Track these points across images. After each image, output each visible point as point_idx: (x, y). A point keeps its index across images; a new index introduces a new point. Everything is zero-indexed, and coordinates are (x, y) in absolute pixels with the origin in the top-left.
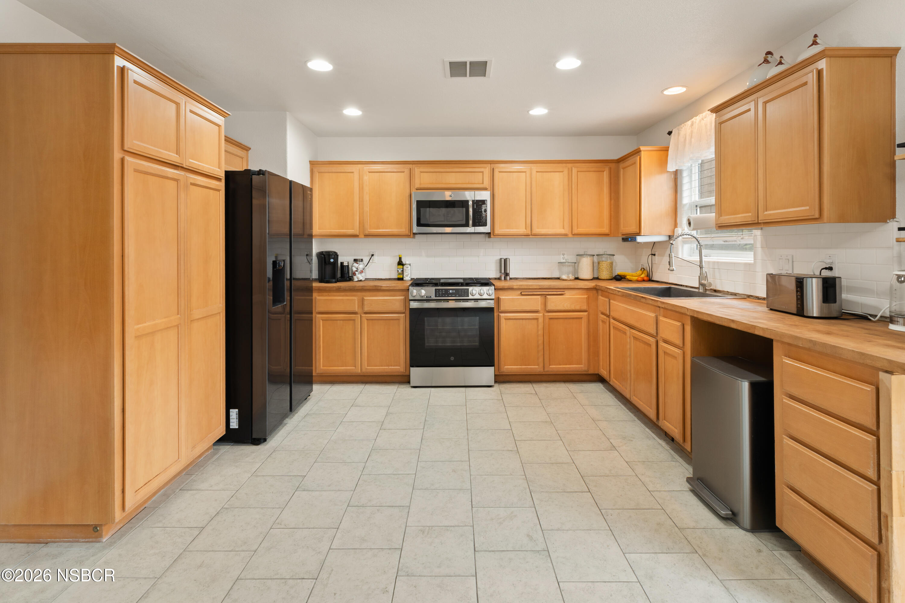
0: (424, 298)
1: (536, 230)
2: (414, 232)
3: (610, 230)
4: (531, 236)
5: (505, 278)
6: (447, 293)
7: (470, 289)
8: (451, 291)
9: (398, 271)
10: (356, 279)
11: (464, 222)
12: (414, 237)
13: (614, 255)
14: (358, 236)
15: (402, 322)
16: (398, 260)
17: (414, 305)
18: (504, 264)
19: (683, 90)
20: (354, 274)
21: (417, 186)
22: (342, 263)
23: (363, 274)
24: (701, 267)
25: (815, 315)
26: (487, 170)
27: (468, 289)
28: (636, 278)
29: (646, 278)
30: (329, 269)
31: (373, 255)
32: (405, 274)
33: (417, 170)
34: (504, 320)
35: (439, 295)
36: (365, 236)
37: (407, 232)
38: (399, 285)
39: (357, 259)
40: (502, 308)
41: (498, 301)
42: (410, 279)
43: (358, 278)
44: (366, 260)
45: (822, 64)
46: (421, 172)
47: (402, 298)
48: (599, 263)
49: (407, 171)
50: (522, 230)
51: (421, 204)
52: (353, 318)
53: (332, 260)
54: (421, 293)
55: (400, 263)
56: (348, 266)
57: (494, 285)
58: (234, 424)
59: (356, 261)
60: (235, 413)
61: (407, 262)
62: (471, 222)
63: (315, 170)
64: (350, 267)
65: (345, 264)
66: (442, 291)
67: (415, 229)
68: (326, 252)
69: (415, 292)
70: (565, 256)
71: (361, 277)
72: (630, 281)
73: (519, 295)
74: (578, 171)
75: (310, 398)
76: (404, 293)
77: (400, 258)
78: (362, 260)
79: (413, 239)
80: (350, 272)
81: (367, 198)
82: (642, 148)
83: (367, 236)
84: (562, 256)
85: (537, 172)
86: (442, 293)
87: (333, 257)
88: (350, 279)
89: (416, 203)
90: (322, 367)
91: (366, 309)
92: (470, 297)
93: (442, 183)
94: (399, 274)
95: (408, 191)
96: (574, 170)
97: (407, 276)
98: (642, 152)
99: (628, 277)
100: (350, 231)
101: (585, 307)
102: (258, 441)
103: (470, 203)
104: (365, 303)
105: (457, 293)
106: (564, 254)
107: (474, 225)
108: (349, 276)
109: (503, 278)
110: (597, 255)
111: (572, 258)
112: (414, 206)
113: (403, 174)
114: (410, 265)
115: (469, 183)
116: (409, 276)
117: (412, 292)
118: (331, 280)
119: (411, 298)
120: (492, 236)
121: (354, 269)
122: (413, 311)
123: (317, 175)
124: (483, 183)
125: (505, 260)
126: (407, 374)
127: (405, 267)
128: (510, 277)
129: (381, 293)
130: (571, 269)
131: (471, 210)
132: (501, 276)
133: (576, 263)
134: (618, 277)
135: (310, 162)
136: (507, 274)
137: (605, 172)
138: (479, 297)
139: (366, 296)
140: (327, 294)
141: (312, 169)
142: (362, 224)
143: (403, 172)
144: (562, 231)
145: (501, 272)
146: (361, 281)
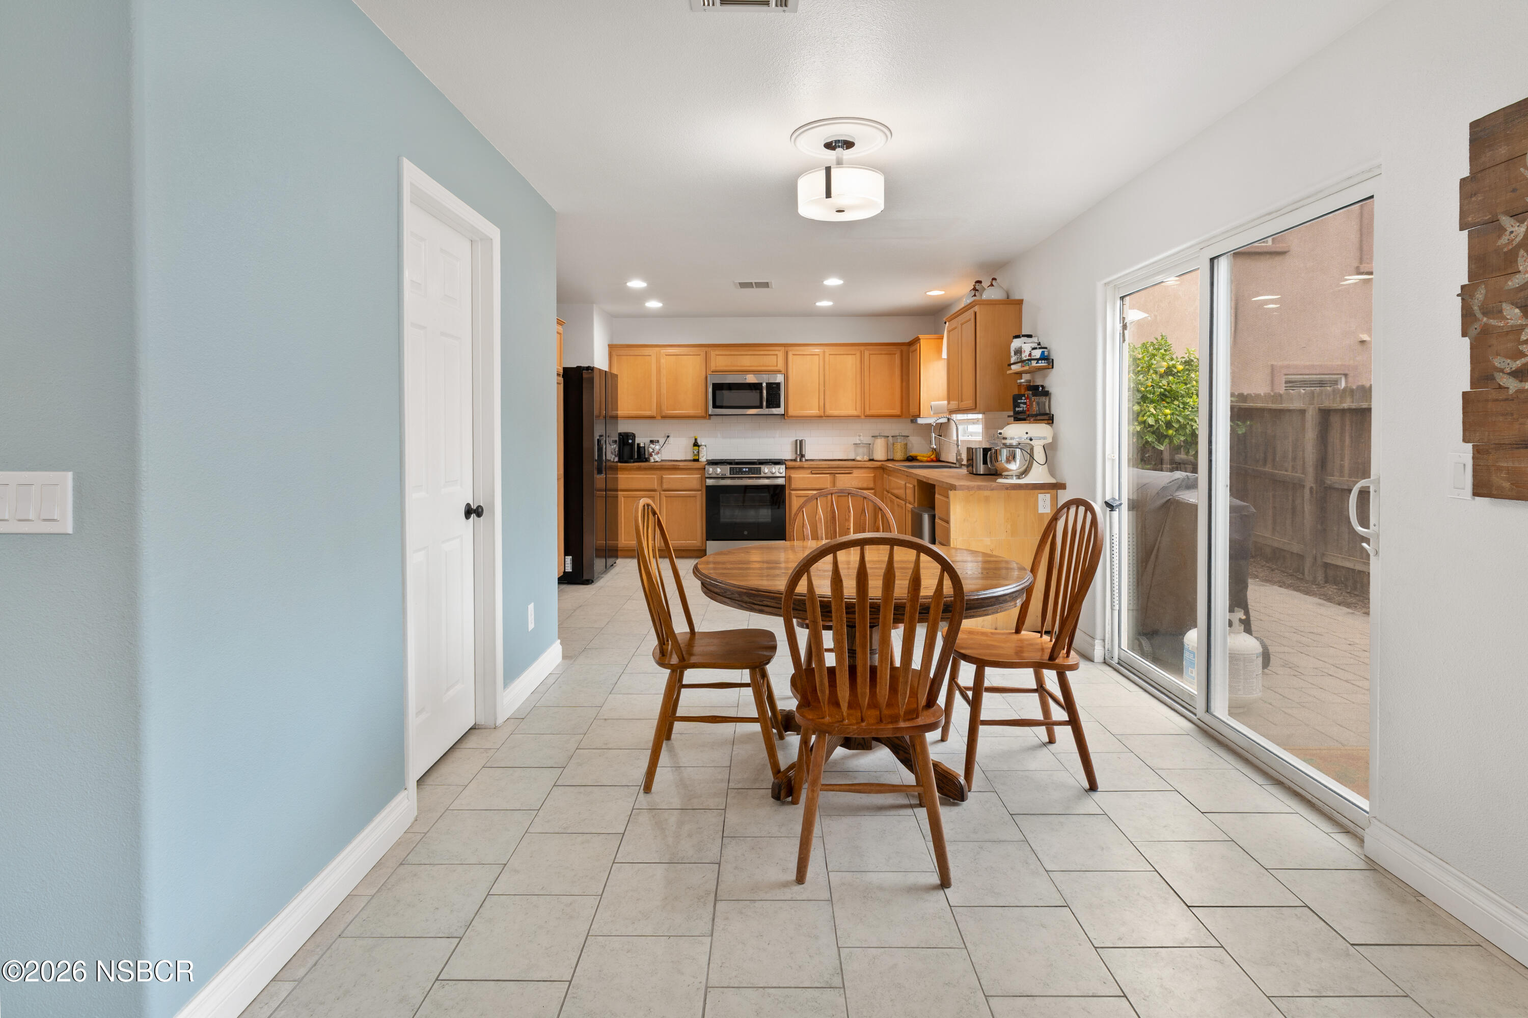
0: (719, 476)
1: (830, 412)
2: (710, 413)
3: (902, 412)
4: (824, 418)
5: (800, 459)
6: (740, 471)
7: (762, 467)
8: (744, 470)
9: (694, 452)
10: (652, 460)
11: (758, 404)
12: (710, 419)
13: (908, 436)
14: (655, 417)
15: (699, 498)
16: (694, 441)
17: (710, 482)
18: (799, 446)
19: (942, 293)
20: (651, 455)
21: (713, 368)
22: (638, 445)
23: (659, 455)
24: (958, 446)
25: (981, 473)
26: (781, 354)
27: (760, 468)
28: (925, 459)
29: (935, 459)
30: (627, 449)
31: (668, 437)
32: (701, 455)
33: (713, 353)
34: (795, 497)
35: (733, 472)
36: (662, 417)
37: (703, 414)
38: (696, 465)
39: (653, 441)
40: (793, 486)
41: (788, 479)
42: (705, 460)
43: (654, 459)
44: (662, 441)
45: (976, 308)
46: (717, 355)
47: (699, 476)
48: (893, 444)
49: (703, 354)
50: (815, 412)
51: (717, 387)
52: (653, 495)
53: (630, 441)
54: (717, 471)
55: (696, 444)
56: (644, 447)
57: (786, 464)
58: (569, 569)
59: (652, 442)
60: (569, 560)
61: (703, 444)
62: (765, 404)
63: (614, 353)
64: (646, 448)
65: (642, 445)
66: (736, 469)
67: (711, 410)
68: (625, 433)
69: (710, 470)
70: (862, 437)
71: (657, 458)
72: (922, 461)
73: (809, 474)
74: (870, 354)
75: (615, 566)
76: (701, 471)
77: (696, 440)
78: (658, 441)
79: (709, 420)
80: (646, 453)
81: (664, 381)
82: (921, 336)
83: (664, 417)
84: (858, 438)
85: (830, 354)
86: (736, 471)
87: (631, 437)
88: (647, 460)
89: (711, 386)
90: (623, 541)
91: (665, 486)
92: (762, 475)
93: (738, 366)
94: (695, 455)
95: (704, 373)
96: (867, 353)
97: (703, 457)
98: (921, 340)
99: (919, 458)
100: (648, 413)
101: (872, 485)
102: (588, 582)
103: (764, 385)
104: (664, 481)
105: (751, 471)
106: (860, 436)
107: (768, 407)
108: (645, 458)
109: (798, 460)
110: (892, 436)
111: (867, 439)
112: (710, 390)
113: (699, 356)
114: (706, 446)
115: (763, 366)
116: (705, 457)
117: (709, 470)
118: (629, 460)
119: (707, 475)
120: (786, 418)
121: (651, 450)
122: (709, 488)
123: (615, 359)
124: (777, 366)
125: (801, 442)
126: (703, 548)
127: (700, 448)
128: (806, 459)
129: (679, 472)
130: (865, 450)
131: (765, 392)
132: (796, 458)
133: (870, 444)
134: (910, 458)
135: (608, 345)
136: (802, 456)
137: (896, 355)
138: (771, 475)
139: (663, 474)
140: (627, 472)
141: (611, 353)
142: (659, 405)
143: (699, 355)
144: (855, 413)
145: (796, 453)
146: (657, 462)
